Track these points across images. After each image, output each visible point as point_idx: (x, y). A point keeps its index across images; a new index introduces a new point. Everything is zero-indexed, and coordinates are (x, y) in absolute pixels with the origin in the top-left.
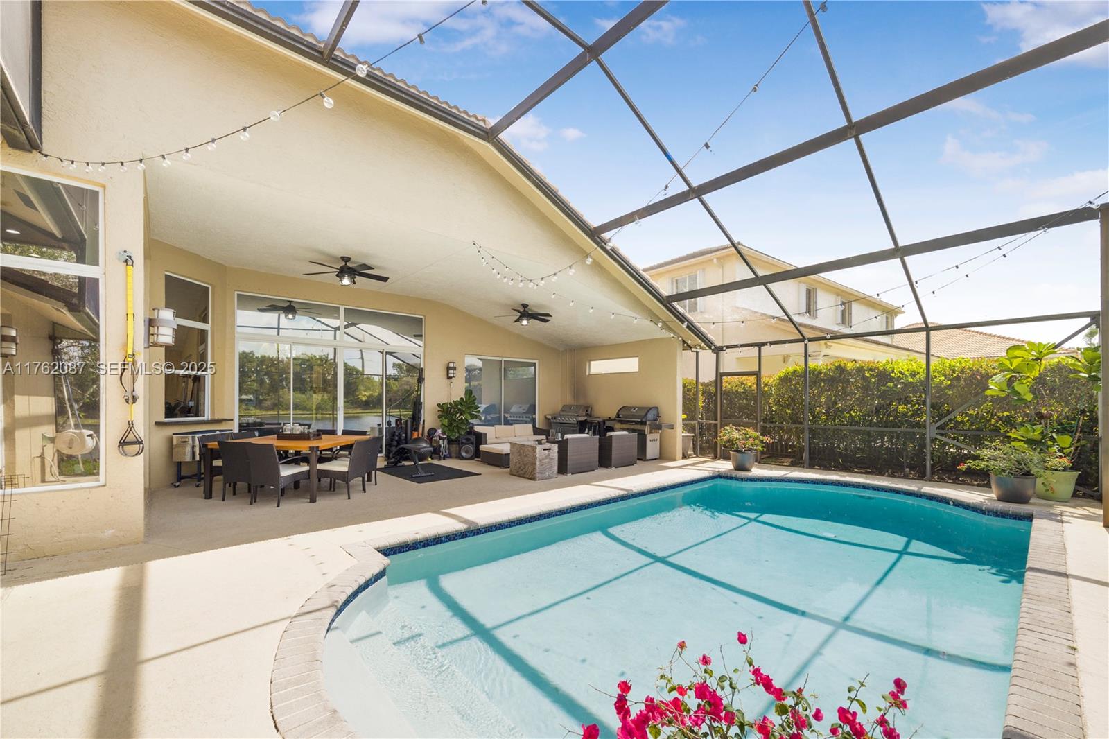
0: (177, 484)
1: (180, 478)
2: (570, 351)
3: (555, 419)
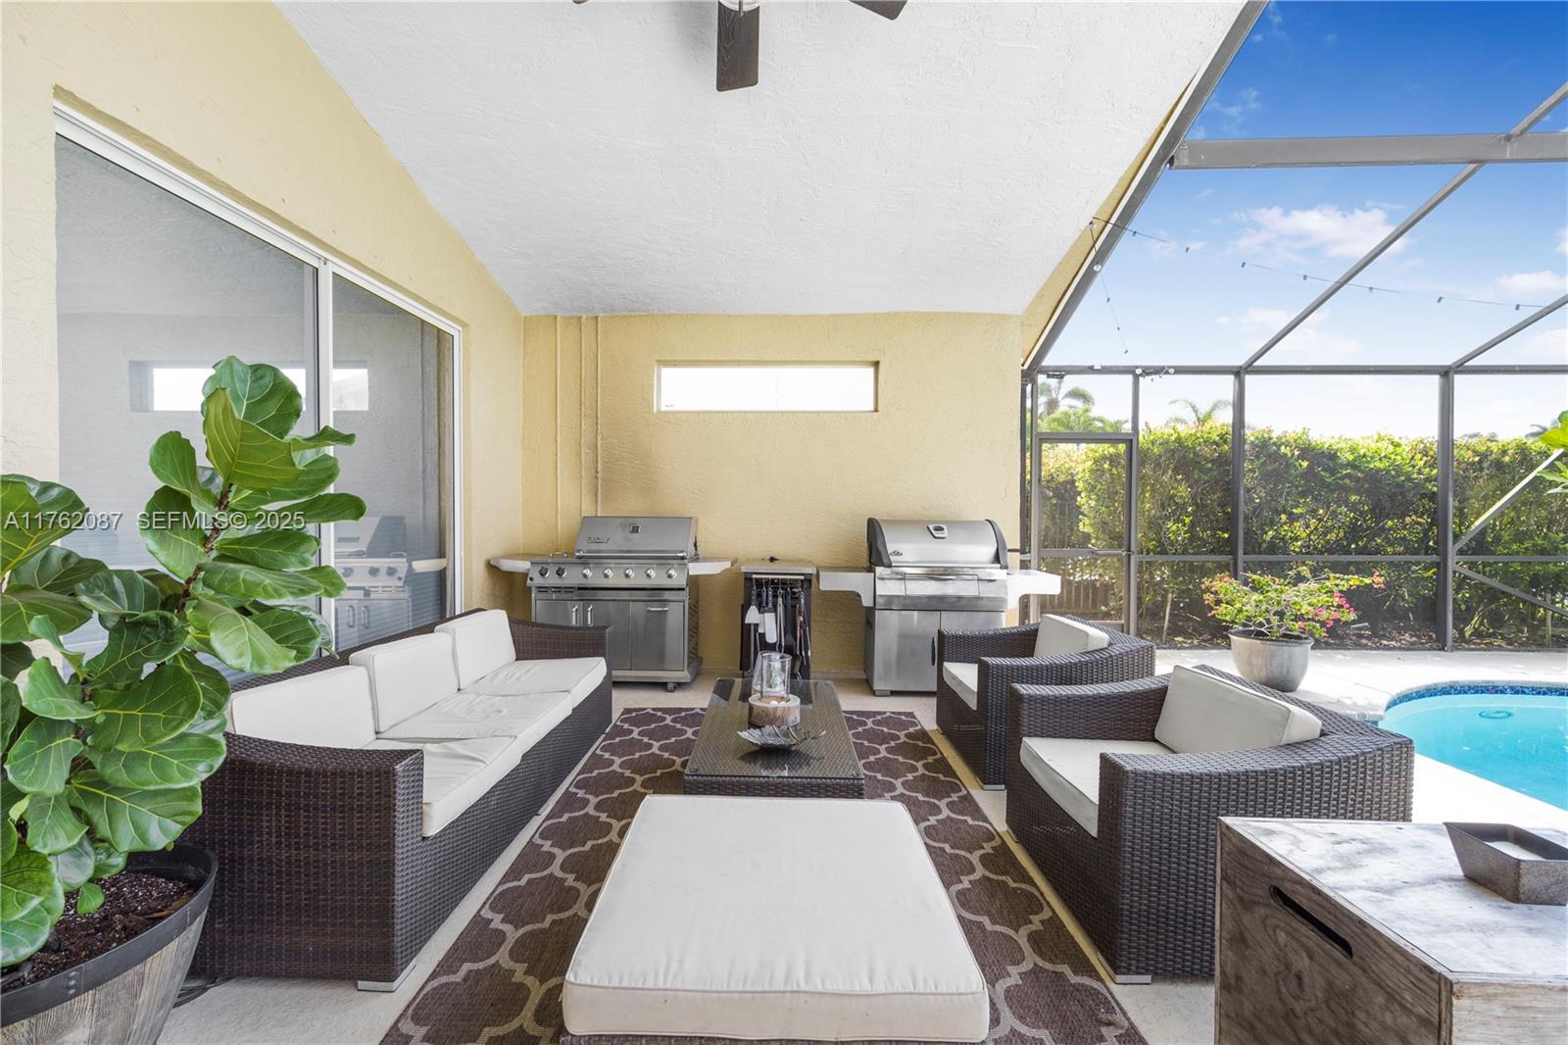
2: (568, 320)
3: (560, 573)
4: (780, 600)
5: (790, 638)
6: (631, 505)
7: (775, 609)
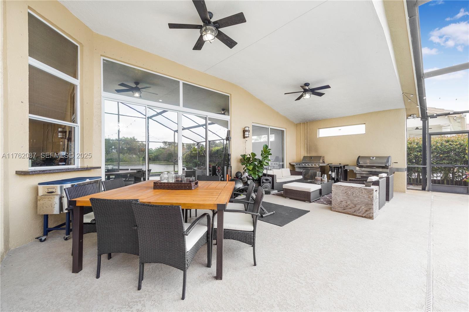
0: (43, 238)
1: (47, 231)
2: (303, 123)
3: (299, 165)
4: (336, 170)
5: (338, 177)
6: (313, 154)
7: (334, 172)
